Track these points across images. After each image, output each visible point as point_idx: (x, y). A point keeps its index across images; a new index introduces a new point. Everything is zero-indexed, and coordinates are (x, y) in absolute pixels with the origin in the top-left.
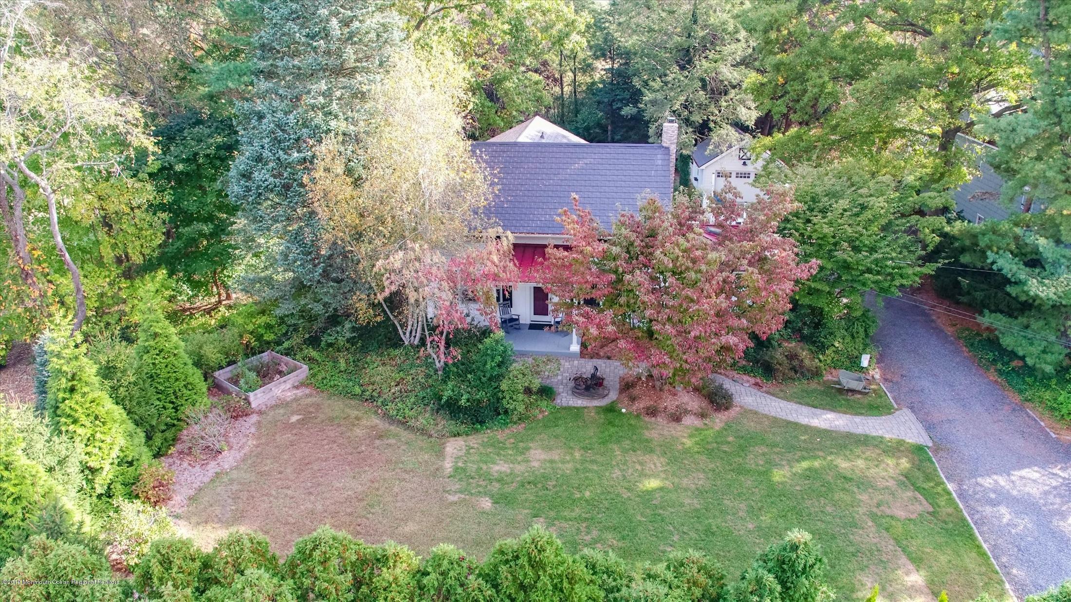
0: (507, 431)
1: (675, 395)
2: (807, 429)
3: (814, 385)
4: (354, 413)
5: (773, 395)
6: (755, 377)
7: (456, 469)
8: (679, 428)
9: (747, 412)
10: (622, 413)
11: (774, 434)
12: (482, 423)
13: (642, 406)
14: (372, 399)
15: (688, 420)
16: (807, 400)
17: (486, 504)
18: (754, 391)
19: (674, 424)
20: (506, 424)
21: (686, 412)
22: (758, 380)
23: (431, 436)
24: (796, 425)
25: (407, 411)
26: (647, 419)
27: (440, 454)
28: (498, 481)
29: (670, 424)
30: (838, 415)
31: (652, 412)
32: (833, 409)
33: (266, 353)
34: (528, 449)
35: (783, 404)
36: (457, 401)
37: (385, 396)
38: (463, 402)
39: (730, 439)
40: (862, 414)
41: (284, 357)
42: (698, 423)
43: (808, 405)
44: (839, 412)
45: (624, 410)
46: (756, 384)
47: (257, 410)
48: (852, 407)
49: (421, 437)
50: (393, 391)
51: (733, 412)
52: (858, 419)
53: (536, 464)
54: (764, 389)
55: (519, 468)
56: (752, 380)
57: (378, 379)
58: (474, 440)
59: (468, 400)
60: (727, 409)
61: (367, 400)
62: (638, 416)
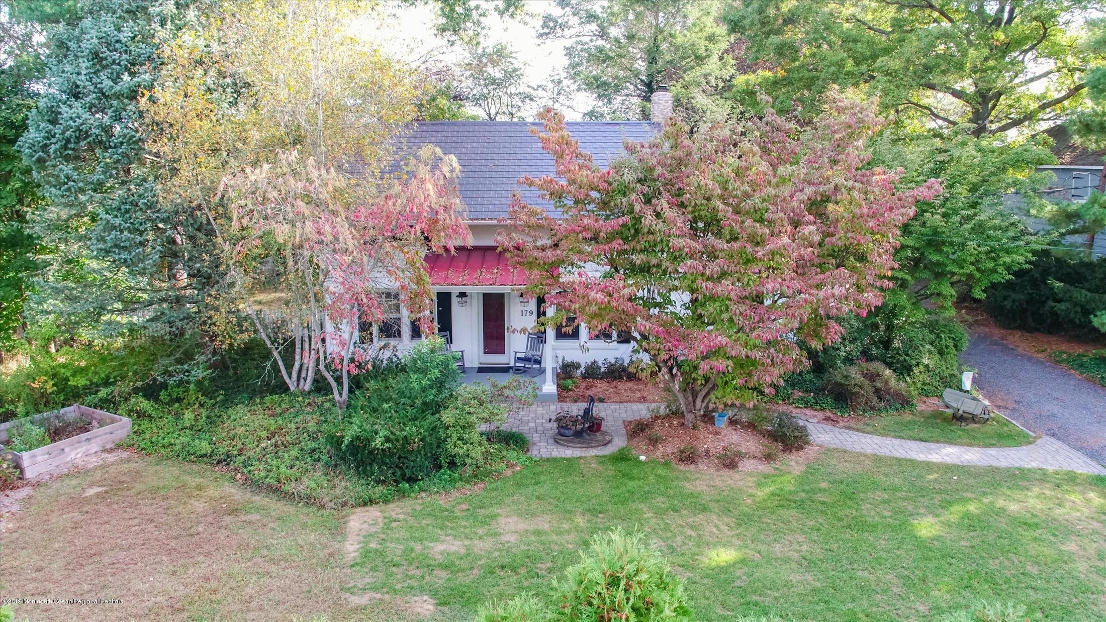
0: (455, 494)
1: (717, 433)
2: (929, 467)
3: (907, 417)
4: (192, 481)
5: (858, 430)
6: (822, 409)
7: (366, 553)
8: (737, 476)
9: (829, 451)
10: (640, 462)
11: (886, 475)
12: (412, 480)
13: (669, 450)
14: (227, 459)
15: (747, 465)
16: (911, 433)
17: (425, 606)
18: (828, 427)
19: (726, 473)
20: (452, 480)
21: (740, 455)
22: (829, 414)
23: (323, 507)
24: (913, 463)
25: (283, 469)
26: (682, 467)
27: (338, 531)
28: (445, 567)
29: (722, 472)
30: (962, 448)
31: (689, 457)
32: (951, 442)
33: (71, 408)
34: (494, 517)
35: (877, 439)
36: (369, 440)
37: (251, 454)
38: (378, 442)
39: (824, 485)
40: (992, 445)
41: (98, 411)
42: (763, 467)
43: (915, 439)
44: (962, 445)
45: (643, 458)
46: (827, 419)
47: (34, 482)
48: (974, 438)
49: (305, 510)
50: (263, 445)
51: (810, 452)
52: (993, 451)
53: (513, 539)
54: (841, 424)
55: (481, 546)
56: (821, 415)
57: (240, 431)
58: (398, 510)
59: (388, 440)
60: (800, 448)
61: (219, 462)
62: (666, 464)
